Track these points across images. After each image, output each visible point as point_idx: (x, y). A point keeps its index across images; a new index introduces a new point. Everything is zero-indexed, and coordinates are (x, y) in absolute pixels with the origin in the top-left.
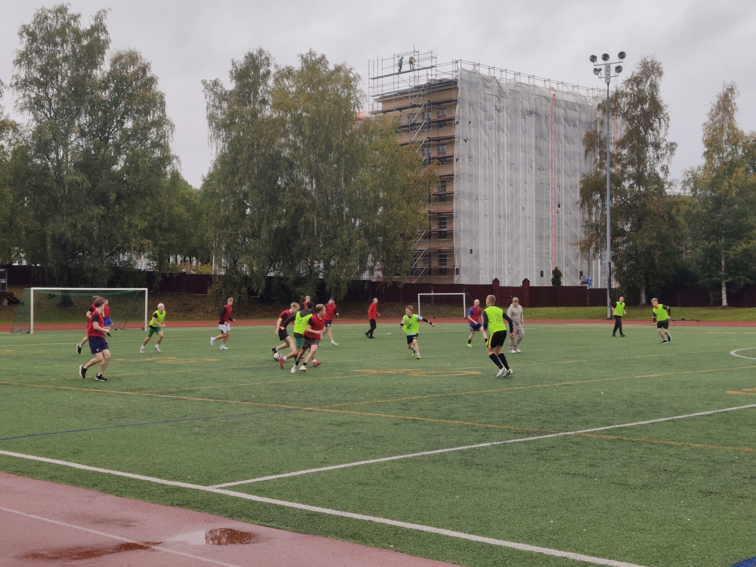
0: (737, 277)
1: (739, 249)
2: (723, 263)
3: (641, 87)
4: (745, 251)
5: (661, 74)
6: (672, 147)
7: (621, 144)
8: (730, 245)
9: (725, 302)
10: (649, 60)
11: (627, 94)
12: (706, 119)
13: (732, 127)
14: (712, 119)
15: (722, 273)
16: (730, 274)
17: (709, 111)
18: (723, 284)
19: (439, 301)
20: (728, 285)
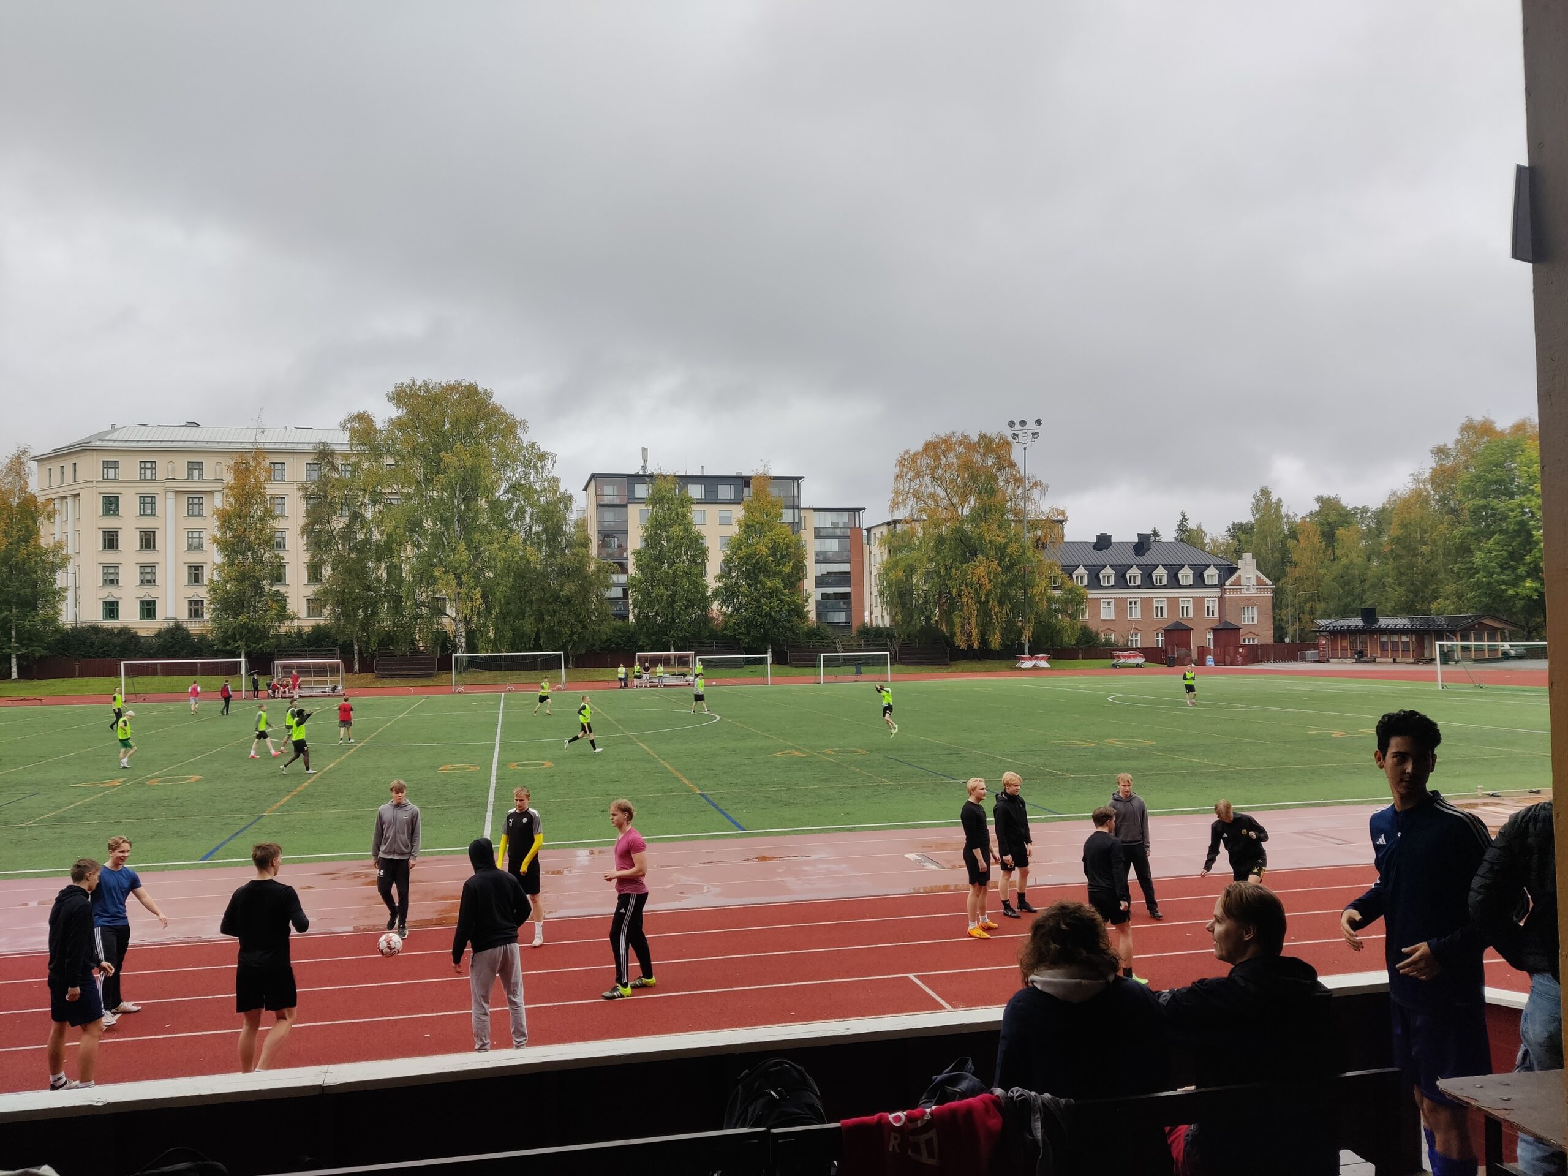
0: (30, 649)
2: (14, 633)
8: (25, 616)
9: (14, 675)
15: (14, 643)
16: (23, 645)
18: (14, 656)
20: (18, 657)
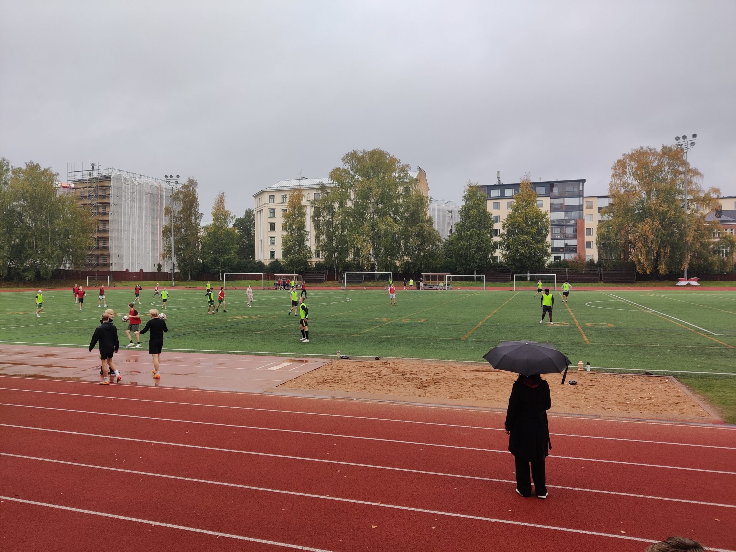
1: (225, 258)
3: (189, 190)
4: (227, 259)
5: (197, 185)
6: (201, 215)
7: (180, 213)
10: (192, 178)
11: (182, 192)
12: (214, 205)
13: (223, 209)
14: (216, 205)
17: (215, 202)
19: (99, 279)
